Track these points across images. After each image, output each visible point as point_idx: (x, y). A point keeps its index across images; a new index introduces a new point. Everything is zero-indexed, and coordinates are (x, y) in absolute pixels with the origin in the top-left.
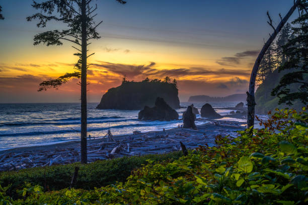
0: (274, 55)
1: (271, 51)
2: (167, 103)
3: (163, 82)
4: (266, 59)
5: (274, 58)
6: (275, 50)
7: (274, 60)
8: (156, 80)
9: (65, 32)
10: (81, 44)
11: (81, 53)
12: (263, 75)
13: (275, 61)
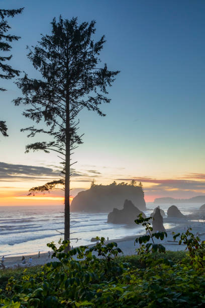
3: (129, 186)
8: (123, 183)
9: (51, 144)
10: (65, 154)
11: (65, 161)
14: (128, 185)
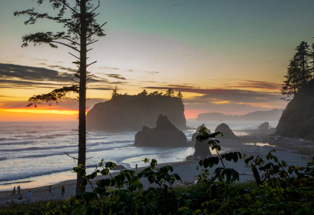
0: (309, 61)
1: (305, 56)
2: (172, 123)
3: (165, 96)
4: (299, 67)
5: (309, 65)
6: (310, 55)
7: (309, 68)
8: (156, 92)
9: (60, 35)
10: (79, 50)
11: (79, 61)
12: (294, 87)
13: (311, 69)
14: (162, 95)
